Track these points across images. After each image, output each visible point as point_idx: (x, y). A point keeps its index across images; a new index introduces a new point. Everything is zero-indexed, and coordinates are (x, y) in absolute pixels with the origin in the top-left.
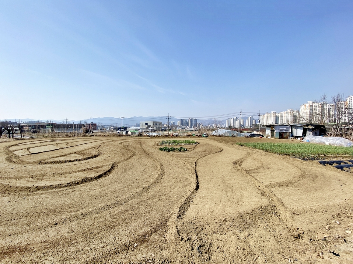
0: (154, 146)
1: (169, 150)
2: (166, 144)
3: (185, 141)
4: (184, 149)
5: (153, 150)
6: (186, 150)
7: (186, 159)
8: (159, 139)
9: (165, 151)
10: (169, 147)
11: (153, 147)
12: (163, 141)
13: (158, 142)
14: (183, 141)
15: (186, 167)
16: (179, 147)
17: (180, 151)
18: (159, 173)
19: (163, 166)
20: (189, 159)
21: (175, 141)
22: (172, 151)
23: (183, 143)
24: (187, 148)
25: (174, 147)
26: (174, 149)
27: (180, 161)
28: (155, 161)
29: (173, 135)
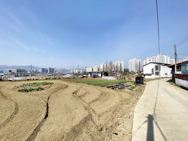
0: (14, 88)
1: (28, 90)
2: (25, 86)
3: (44, 83)
4: (41, 88)
5: (11, 92)
6: (43, 89)
7: (41, 95)
8: (20, 83)
9: (23, 92)
10: (28, 88)
11: (12, 89)
12: (24, 84)
13: (18, 85)
14: (42, 83)
15: (40, 102)
16: (37, 88)
17: (38, 90)
18: (13, 112)
19: (19, 105)
20: (44, 95)
21: (34, 84)
22: (30, 91)
23: (41, 84)
24: (44, 87)
25: (32, 88)
26: (33, 89)
27: (36, 98)
28: (11, 101)
29: (33, 79)
